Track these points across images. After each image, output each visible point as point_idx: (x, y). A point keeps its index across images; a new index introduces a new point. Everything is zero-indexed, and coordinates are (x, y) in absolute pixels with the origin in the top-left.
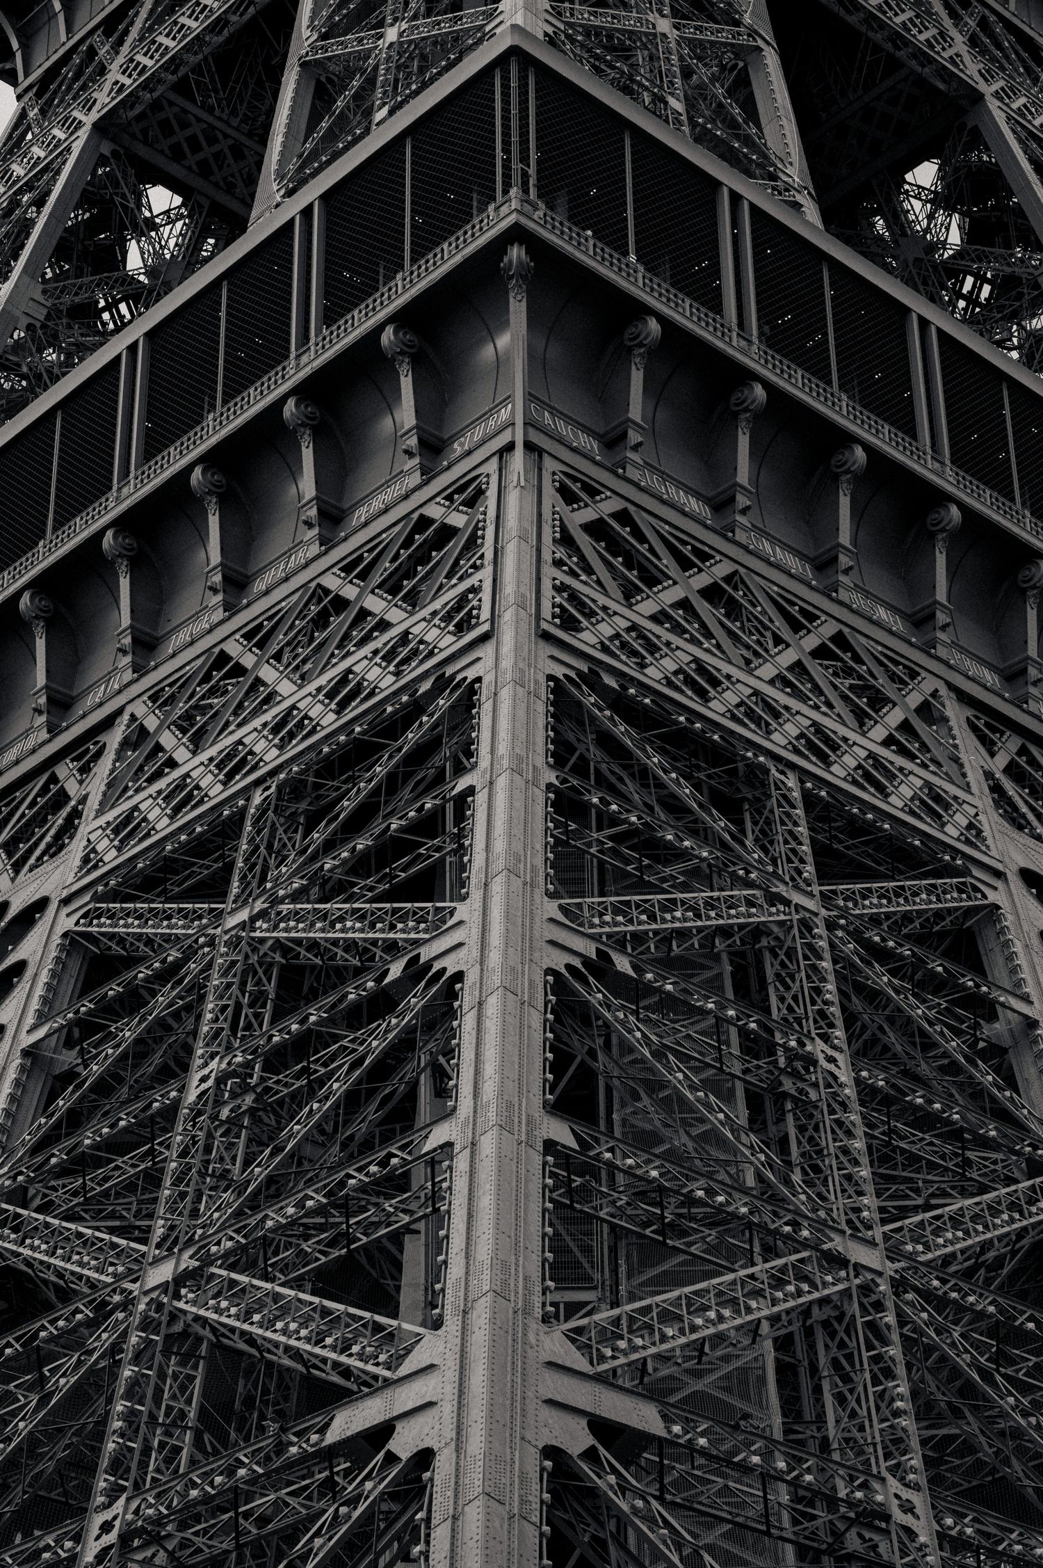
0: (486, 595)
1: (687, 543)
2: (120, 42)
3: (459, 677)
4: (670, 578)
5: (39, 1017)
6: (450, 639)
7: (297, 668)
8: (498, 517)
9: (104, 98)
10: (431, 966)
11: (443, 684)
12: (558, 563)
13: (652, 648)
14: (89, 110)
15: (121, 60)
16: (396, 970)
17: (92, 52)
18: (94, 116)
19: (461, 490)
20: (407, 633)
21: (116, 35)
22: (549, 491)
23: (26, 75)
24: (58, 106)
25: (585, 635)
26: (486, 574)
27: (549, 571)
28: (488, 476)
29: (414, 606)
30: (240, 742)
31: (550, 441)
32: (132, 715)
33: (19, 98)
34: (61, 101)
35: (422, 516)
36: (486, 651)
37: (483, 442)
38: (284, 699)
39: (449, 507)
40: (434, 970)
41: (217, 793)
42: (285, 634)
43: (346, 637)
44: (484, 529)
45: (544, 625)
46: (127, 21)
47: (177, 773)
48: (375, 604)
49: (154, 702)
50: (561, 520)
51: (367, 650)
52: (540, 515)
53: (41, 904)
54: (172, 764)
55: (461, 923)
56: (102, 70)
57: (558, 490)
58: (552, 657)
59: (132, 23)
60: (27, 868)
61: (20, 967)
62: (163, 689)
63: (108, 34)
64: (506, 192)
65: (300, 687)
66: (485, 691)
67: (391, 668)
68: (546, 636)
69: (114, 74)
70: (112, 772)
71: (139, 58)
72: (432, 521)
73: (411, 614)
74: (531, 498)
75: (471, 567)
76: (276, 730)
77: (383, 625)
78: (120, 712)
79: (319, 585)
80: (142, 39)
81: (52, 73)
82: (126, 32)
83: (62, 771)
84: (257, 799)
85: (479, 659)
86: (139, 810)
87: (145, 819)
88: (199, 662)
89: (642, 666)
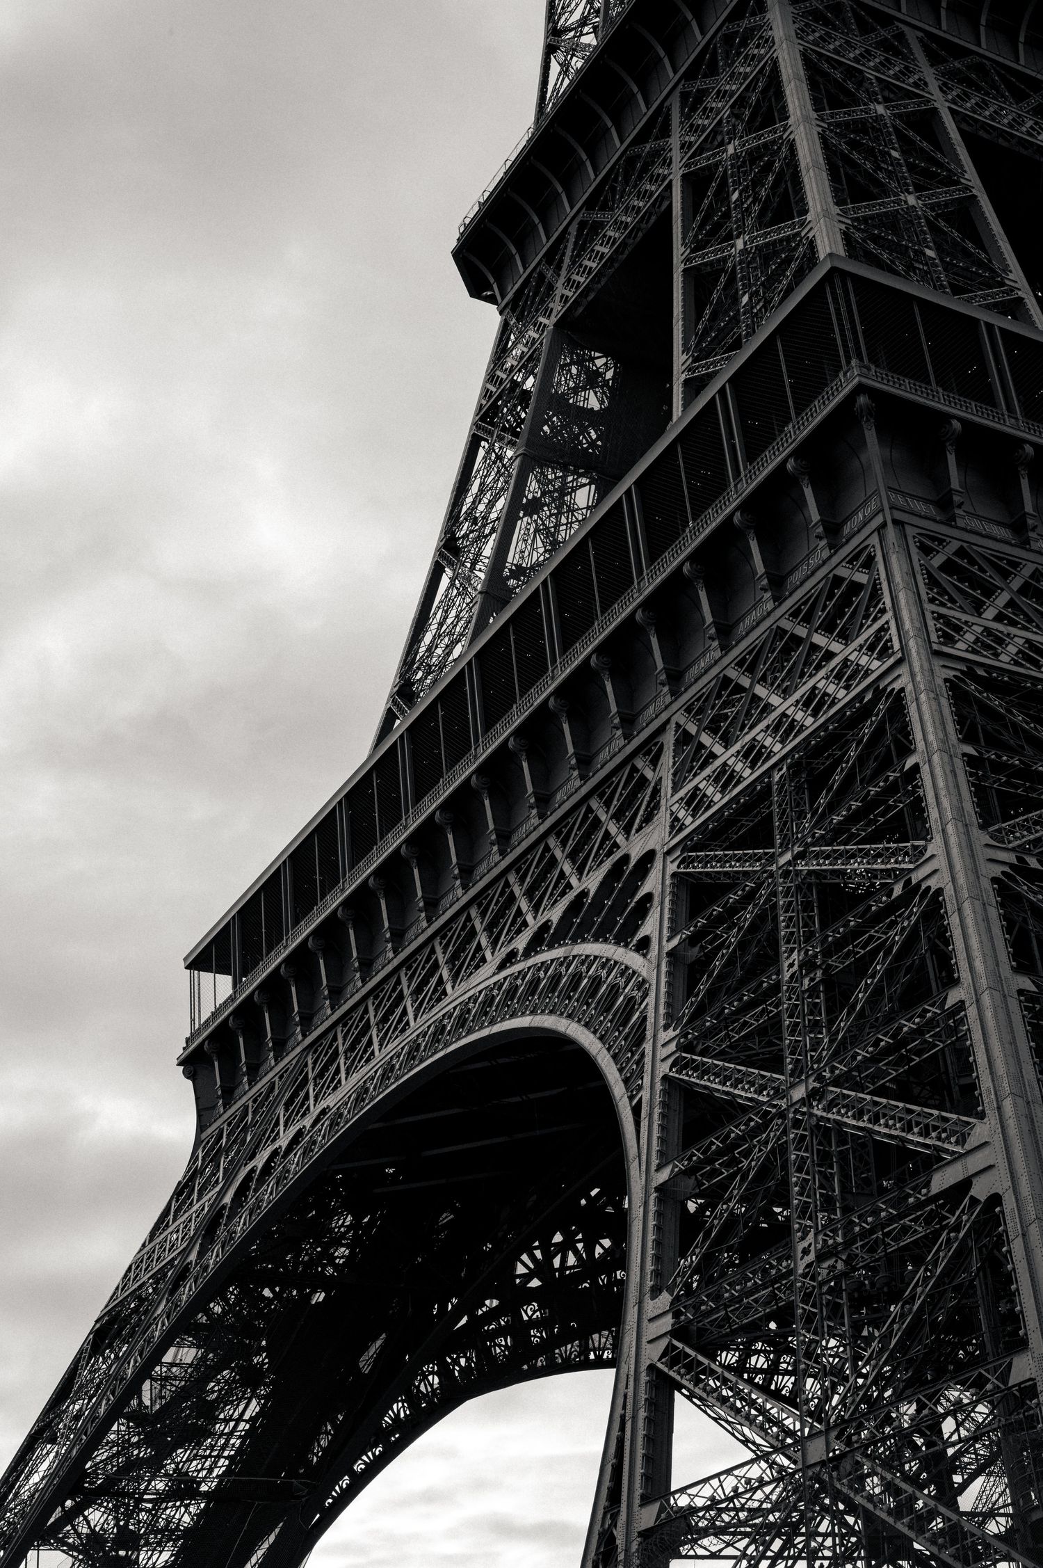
0: (893, 630)
1: (1004, 559)
2: (559, 268)
3: (889, 689)
4: (999, 588)
5: (672, 932)
6: (876, 663)
7: (779, 686)
8: (887, 575)
9: (557, 308)
10: (920, 886)
11: (879, 694)
12: (932, 600)
13: (1000, 641)
14: (549, 316)
15: (562, 280)
16: (898, 890)
17: (542, 277)
18: (554, 320)
19: (856, 557)
20: (846, 660)
21: (555, 263)
22: (914, 551)
23: (503, 299)
24: (528, 315)
25: (960, 645)
26: (889, 615)
27: (929, 607)
28: (873, 546)
29: (847, 641)
30: (754, 739)
31: (907, 515)
32: (677, 723)
33: (501, 313)
34: (530, 312)
35: (835, 576)
36: (903, 670)
37: (865, 524)
38: (776, 708)
39: (852, 569)
40: (923, 888)
41: (749, 776)
42: (765, 664)
43: (807, 663)
44: (880, 584)
45: (935, 647)
46: (560, 252)
47: (718, 762)
48: (819, 639)
49: (689, 713)
50: (926, 569)
51: (822, 673)
52: (913, 568)
53: (649, 856)
54: (713, 756)
55: (932, 856)
56: (551, 288)
57: (919, 548)
58: (944, 666)
59: (564, 254)
60: (633, 831)
61: (649, 897)
62: (693, 704)
63: (549, 262)
64: (848, 363)
65: (785, 699)
66: (909, 697)
67: (842, 684)
68: (937, 654)
69: (560, 289)
70: (674, 763)
71: (574, 277)
72: (843, 579)
73: (846, 645)
74: (904, 560)
75: (878, 612)
76: (776, 729)
77: (830, 655)
78: (668, 721)
79: (778, 627)
80: (574, 263)
81: (519, 293)
82: (561, 261)
83: (639, 763)
84: (777, 778)
85: (899, 676)
86: (699, 789)
87: (705, 795)
88: (712, 684)
89: (996, 655)
